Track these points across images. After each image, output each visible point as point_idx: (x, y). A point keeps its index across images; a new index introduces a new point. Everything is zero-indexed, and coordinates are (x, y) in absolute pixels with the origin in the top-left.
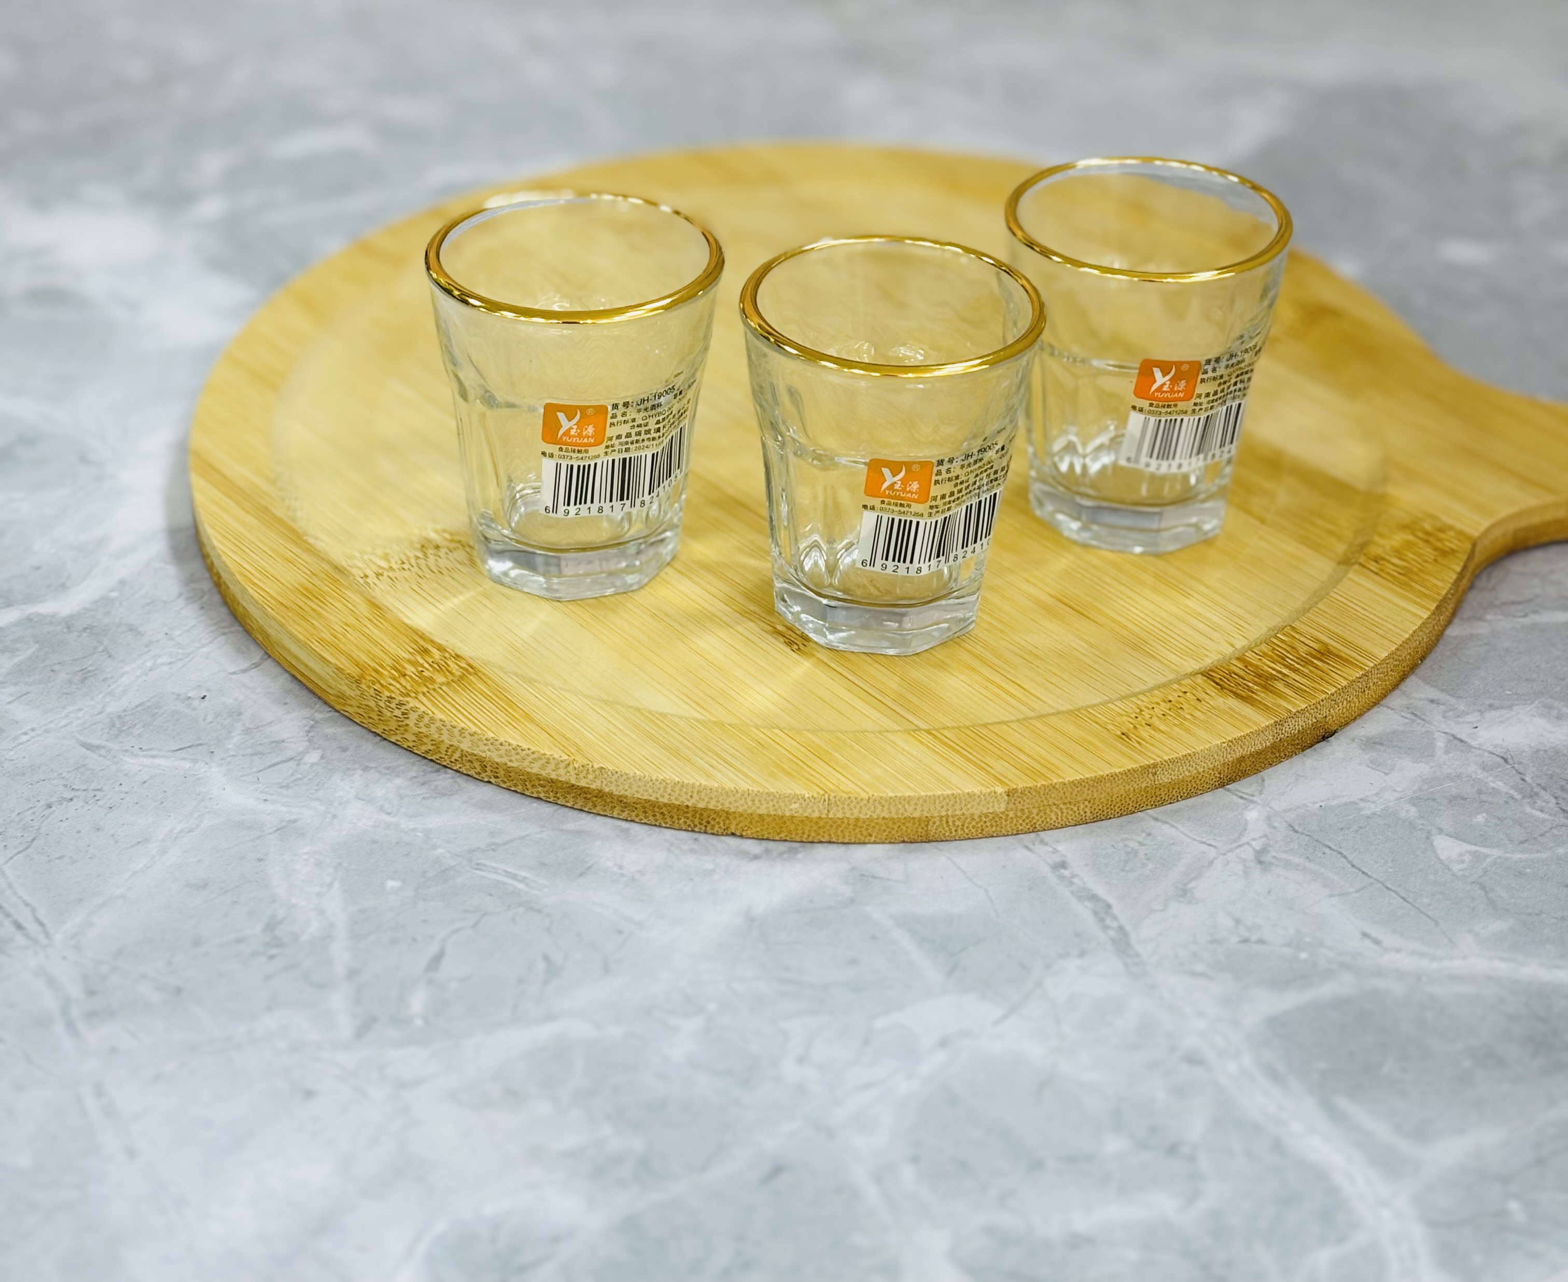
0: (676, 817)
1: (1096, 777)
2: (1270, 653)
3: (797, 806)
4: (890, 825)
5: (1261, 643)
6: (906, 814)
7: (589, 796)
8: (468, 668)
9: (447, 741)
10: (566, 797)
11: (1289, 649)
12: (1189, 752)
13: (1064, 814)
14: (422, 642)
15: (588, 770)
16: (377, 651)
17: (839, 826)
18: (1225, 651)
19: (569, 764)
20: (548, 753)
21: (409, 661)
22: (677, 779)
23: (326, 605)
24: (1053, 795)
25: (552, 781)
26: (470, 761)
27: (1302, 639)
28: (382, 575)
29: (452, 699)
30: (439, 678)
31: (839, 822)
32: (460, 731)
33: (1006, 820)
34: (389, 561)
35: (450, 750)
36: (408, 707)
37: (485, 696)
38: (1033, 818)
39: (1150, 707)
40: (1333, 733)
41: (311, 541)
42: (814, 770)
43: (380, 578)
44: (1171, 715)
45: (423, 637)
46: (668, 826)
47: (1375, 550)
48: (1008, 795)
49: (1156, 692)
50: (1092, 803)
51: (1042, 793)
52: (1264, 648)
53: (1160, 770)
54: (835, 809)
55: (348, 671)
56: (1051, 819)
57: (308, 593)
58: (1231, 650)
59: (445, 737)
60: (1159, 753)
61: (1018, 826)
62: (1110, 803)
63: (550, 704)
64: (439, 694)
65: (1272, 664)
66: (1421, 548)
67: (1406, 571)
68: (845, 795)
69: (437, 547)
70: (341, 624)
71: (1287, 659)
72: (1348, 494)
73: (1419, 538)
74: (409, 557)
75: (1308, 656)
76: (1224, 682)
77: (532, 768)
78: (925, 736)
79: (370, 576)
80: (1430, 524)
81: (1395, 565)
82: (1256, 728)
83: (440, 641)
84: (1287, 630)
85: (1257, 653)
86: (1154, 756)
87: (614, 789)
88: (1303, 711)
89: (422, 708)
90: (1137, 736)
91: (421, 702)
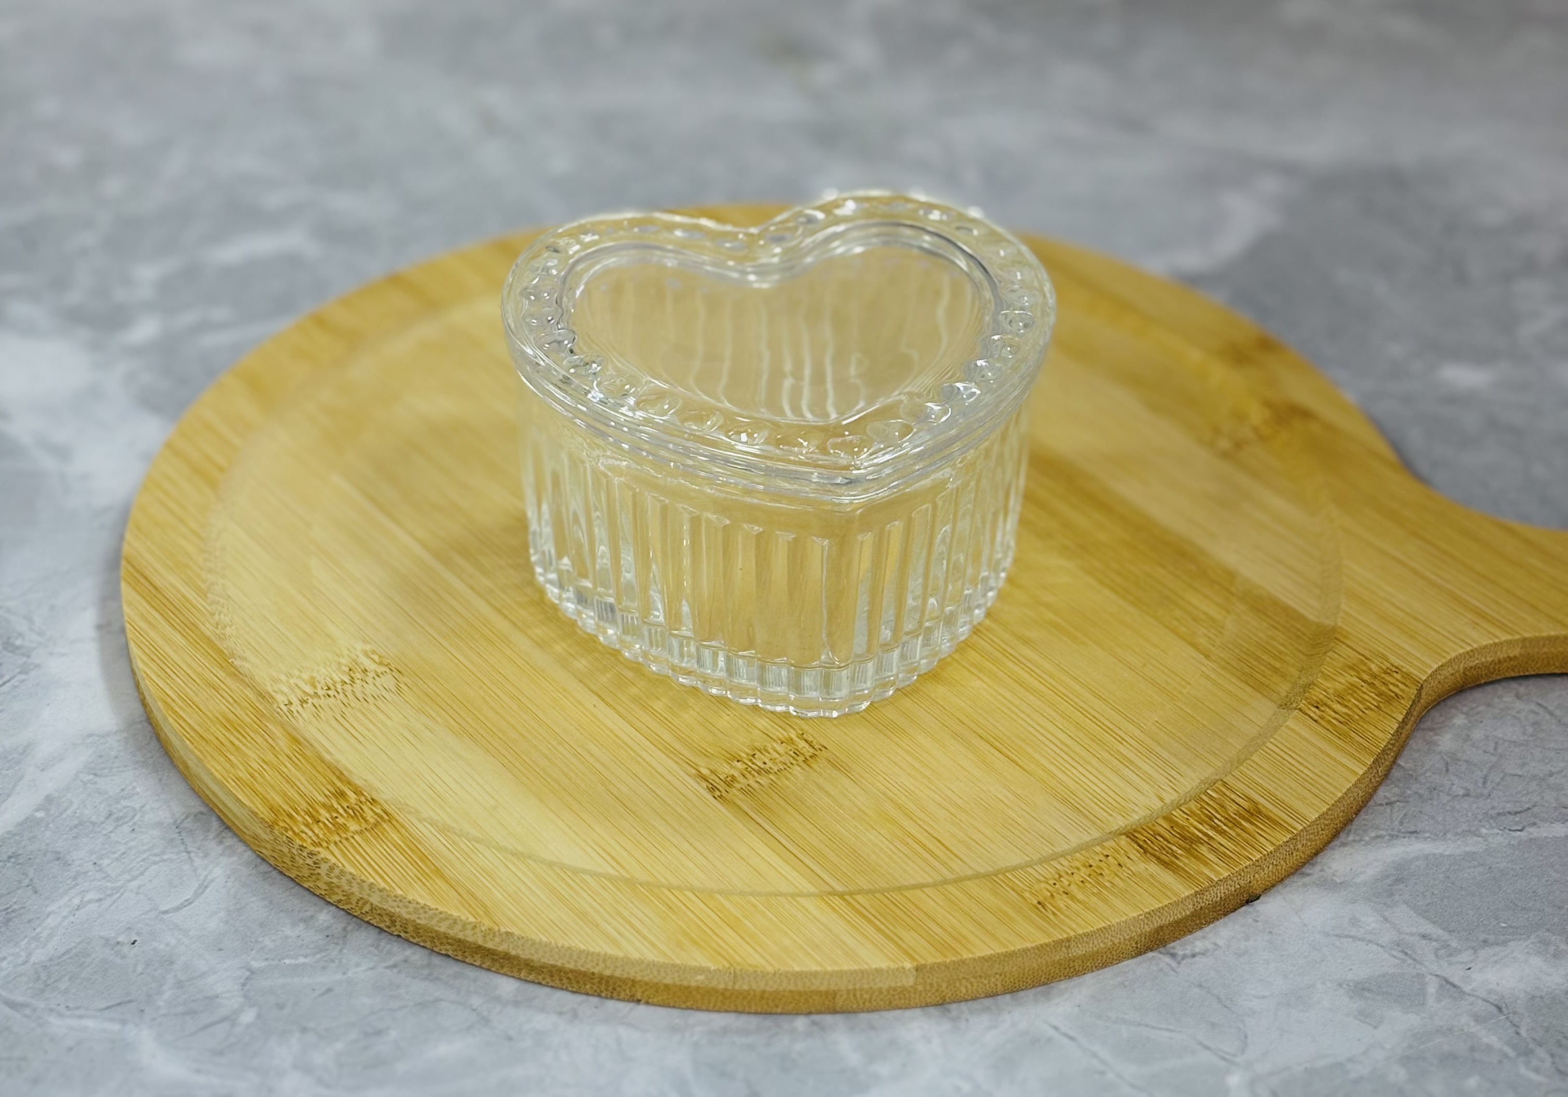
0: (582, 982)
1: (1006, 952)
2: (1198, 812)
3: (701, 979)
4: (797, 997)
5: (1190, 800)
6: (813, 988)
7: (496, 957)
8: (383, 814)
9: (357, 893)
10: (473, 957)
11: (1218, 809)
12: (1104, 925)
13: (975, 987)
14: (339, 784)
15: (495, 933)
16: (292, 793)
17: (744, 999)
18: (1153, 806)
19: (475, 927)
20: (455, 914)
21: (324, 806)
22: (583, 947)
23: (246, 740)
24: (963, 970)
25: (460, 941)
26: (379, 914)
27: (1233, 796)
28: (307, 703)
29: (363, 849)
30: (353, 826)
31: (745, 995)
32: (369, 886)
34: (315, 687)
35: (360, 903)
36: (320, 857)
37: (397, 847)
38: (942, 991)
39: (1070, 872)
40: (1258, 898)
41: (237, 663)
42: (722, 939)
43: (305, 705)
44: (1090, 883)
45: (341, 777)
46: (574, 990)
47: (1317, 694)
48: (917, 971)
49: (1078, 855)
50: (1003, 976)
51: (951, 968)
52: (1193, 806)
53: (1074, 943)
54: (740, 983)
55: (262, 816)
56: (961, 992)
57: (230, 726)
58: (1160, 804)
59: (355, 889)
60: (1074, 926)
61: (927, 998)
62: (1021, 976)
63: (460, 858)
64: (352, 844)
65: (1200, 827)
66: (1365, 693)
67: (1347, 721)
68: (751, 969)
69: (365, 671)
70: (259, 761)
71: (1216, 821)
72: (1298, 626)
73: (1363, 681)
74: (335, 682)
75: (1238, 818)
76: (1147, 844)
77: (439, 927)
78: (837, 901)
79: (294, 704)
80: (1377, 665)
81: (1335, 712)
82: (1175, 899)
83: (358, 782)
84: (1219, 785)
85: (1184, 812)
86: (1068, 930)
87: (521, 953)
88: (1225, 881)
89: (333, 862)
90: (1054, 908)
91: (331, 853)
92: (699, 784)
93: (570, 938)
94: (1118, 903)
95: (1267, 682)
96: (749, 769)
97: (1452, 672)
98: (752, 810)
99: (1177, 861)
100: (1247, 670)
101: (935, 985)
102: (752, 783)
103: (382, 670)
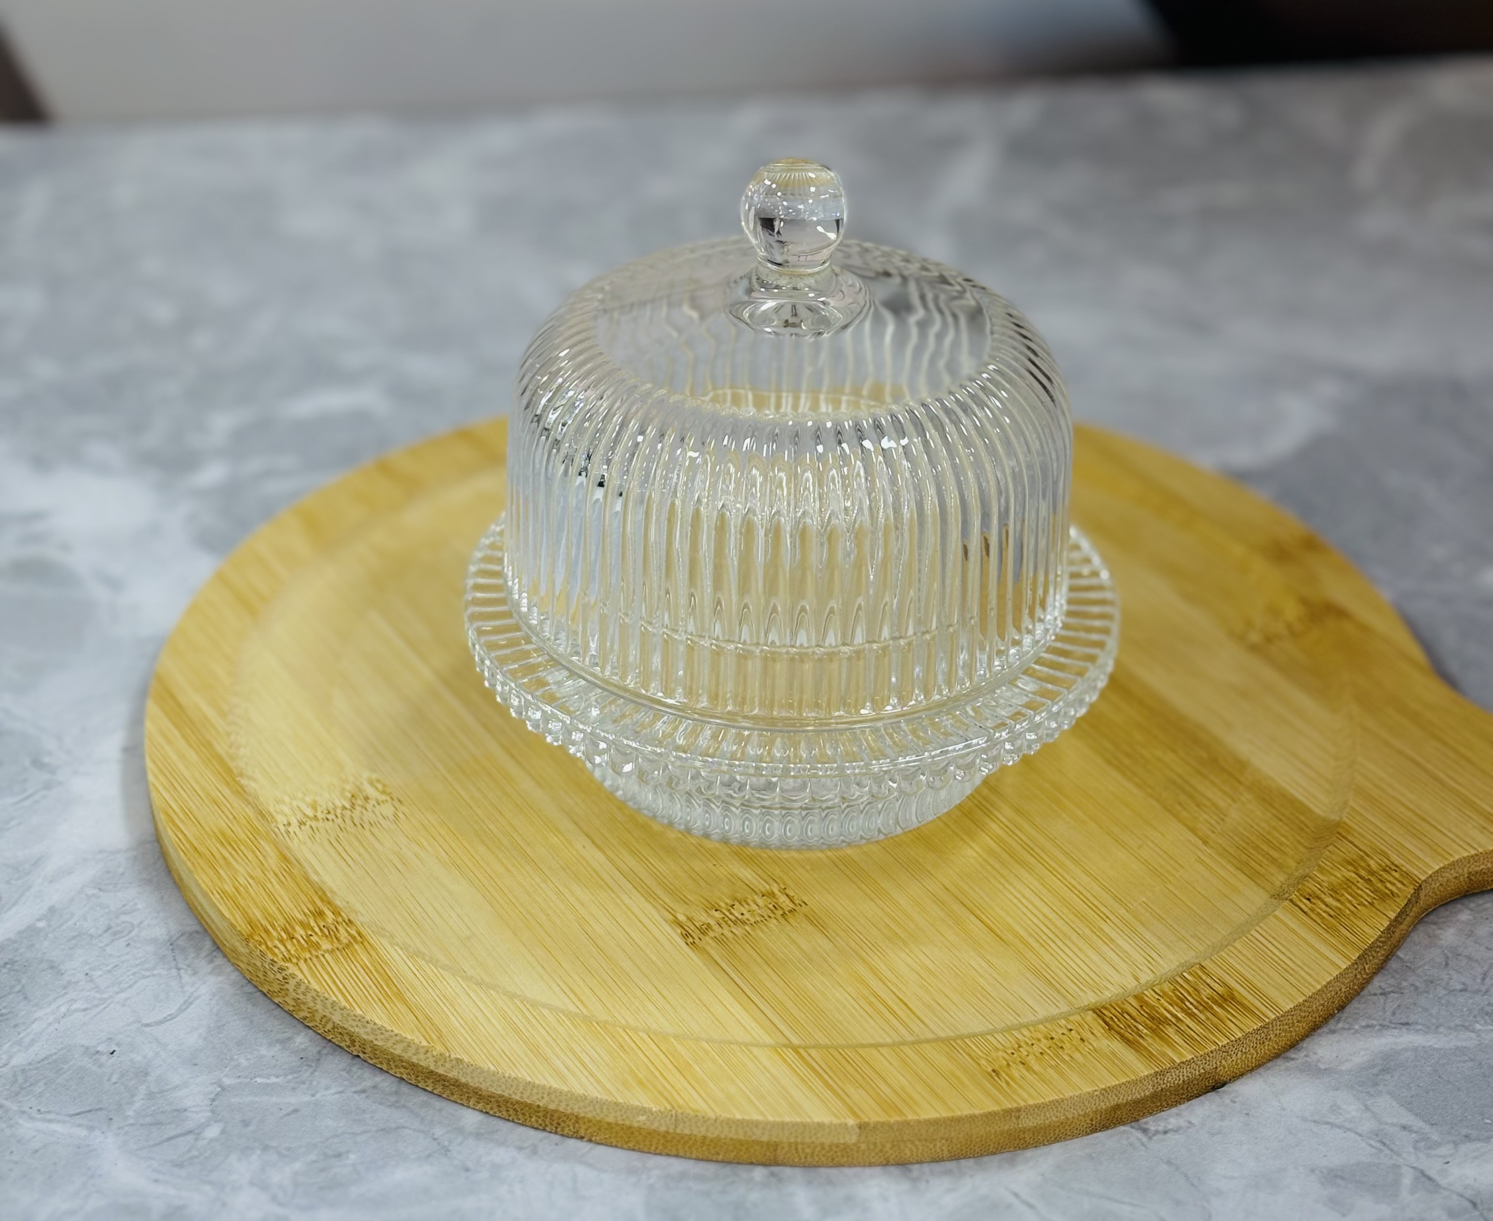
0: (527, 1113)
1: (953, 1117)
2: (1171, 993)
3: (643, 1118)
4: (738, 1144)
5: (1165, 981)
6: (754, 1138)
7: (446, 1084)
8: (357, 935)
9: (320, 1011)
10: (425, 1081)
11: (1191, 989)
12: (1056, 1097)
13: (920, 1151)
14: (320, 903)
15: (445, 1059)
16: (273, 909)
17: (686, 1143)
18: (1127, 983)
19: (428, 1050)
20: (409, 1037)
21: (301, 924)
22: (529, 1079)
23: (238, 854)
24: (907, 1132)
25: (413, 1065)
26: (340, 1033)
27: (1209, 981)
28: (305, 824)
29: (331, 968)
30: (326, 945)
31: (686, 1139)
32: (333, 1003)
33: (858, 1152)
34: (316, 810)
35: (324, 1020)
36: (288, 972)
37: (365, 969)
38: (886, 1152)
39: (1030, 1043)
40: (1224, 1084)
41: (244, 782)
42: (668, 1080)
44: (1049, 1055)
45: (323, 896)
46: (520, 1121)
47: (1311, 886)
48: (860, 1128)
49: (1041, 1026)
50: (949, 1140)
51: (895, 1127)
52: (1167, 987)
53: (1024, 1114)
54: (682, 1125)
55: (240, 927)
56: (905, 1154)
57: (224, 839)
58: (1134, 982)
59: (319, 1007)
60: (1025, 1095)
61: (871, 1158)
62: (969, 1142)
63: (426, 983)
64: (321, 963)
65: (1171, 1008)
66: (1358, 888)
67: (1337, 915)
68: (692, 1113)
69: (367, 798)
70: (247, 875)
71: (1188, 1004)
72: (1302, 818)
73: (1360, 877)
74: (336, 806)
75: (1211, 1002)
76: (1114, 1021)
77: (395, 1048)
78: (790, 1055)
79: (293, 825)
80: (1377, 862)
81: (1327, 906)
82: (1133, 1077)
83: (338, 902)
84: (1196, 969)
85: (1156, 992)
86: (1019, 1099)
87: (470, 1081)
88: (1188, 1063)
89: (300, 976)
90: (1008, 1075)
91: (300, 969)
92: (673, 929)
93: (518, 1069)
94: (1075, 1078)
95: (1263, 871)
97: (1455, 875)
98: (721, 958)
99: (1141, 1041)
100: (1244, 857)
101: (879, 1145)
102: (726, 932)
103: (383, 797)
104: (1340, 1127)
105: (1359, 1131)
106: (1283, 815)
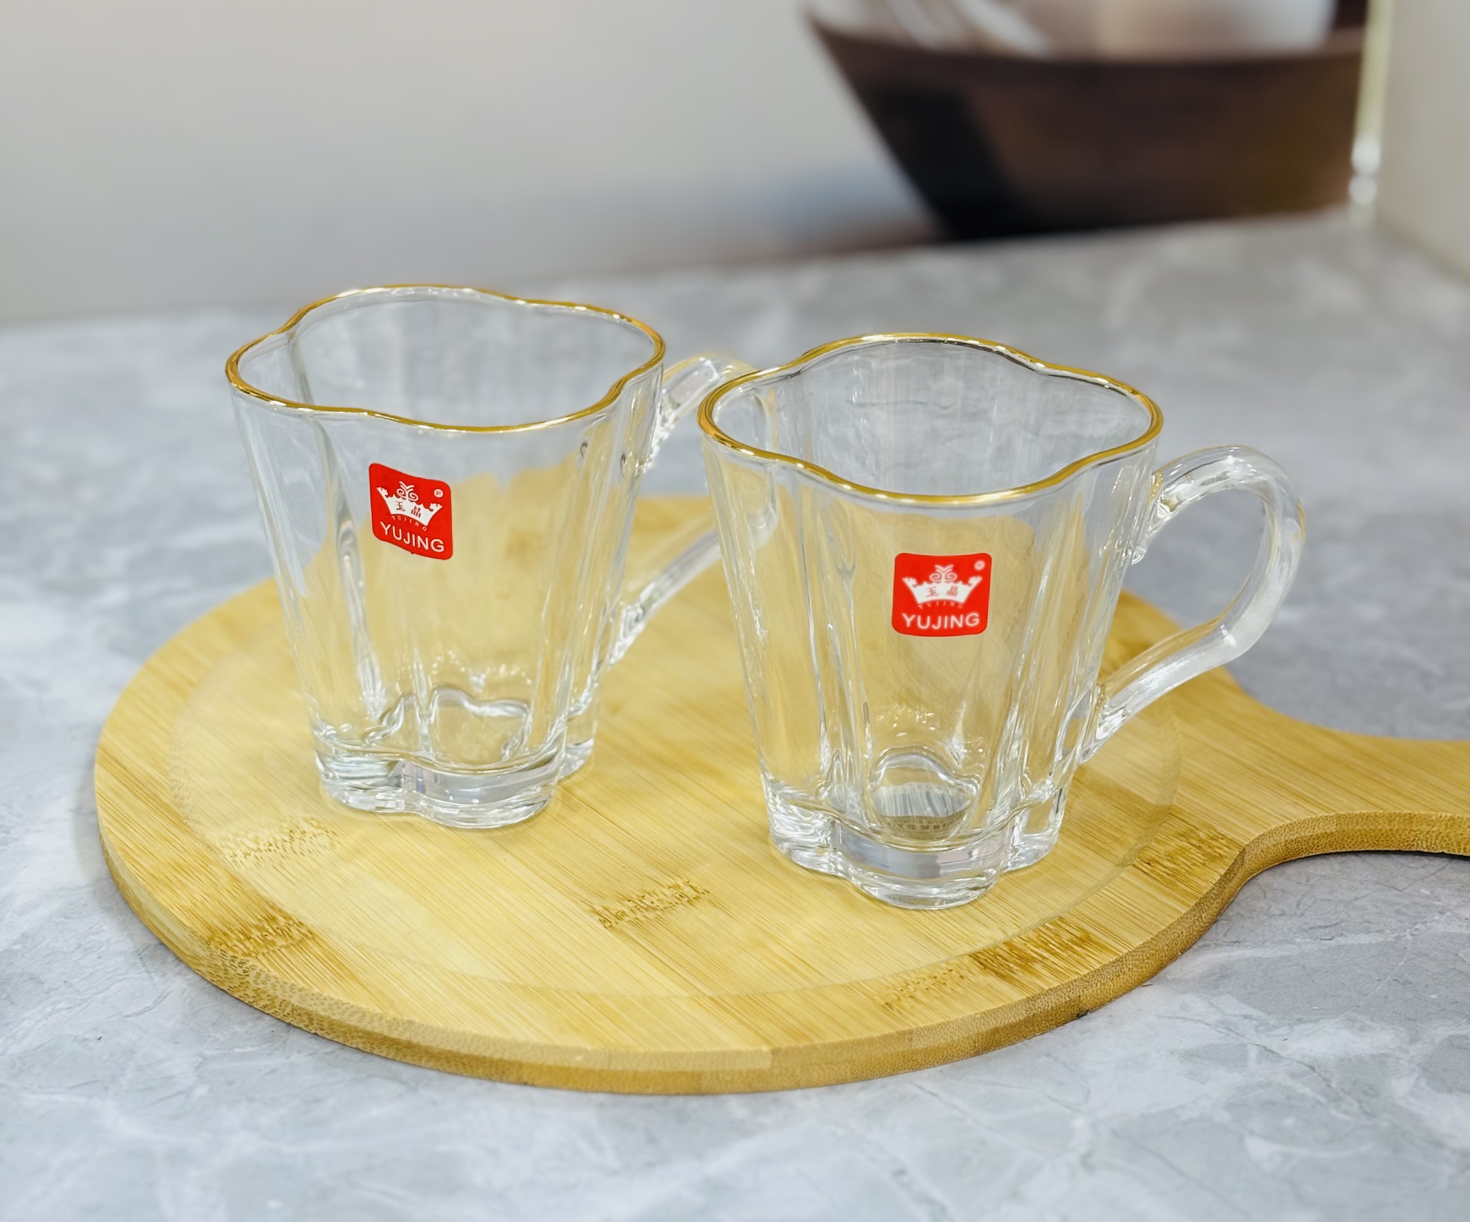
0: (474, 1065)
1: (854, 1040)
2: (1035, 939)
3: (580, 1059)
4: (666, 1077)
5: (1030, 932)
6: (680, 1068)
7: (400, 1047)
8: (308, 934)
9: (280, 996)
10: (380, 1048)
11: (1052, 935)
12: (943, 1020)
13: (826, 1074)
14: (270, 911)
15: (398, 1023)
16: (229, 917)
17: (619, 1079)
18: (996, 936)
19: (381, 1018)
20: (364, 1006)
21: (256, 927)
22: (475, 1032)
23: (192, 878)
24: (815, 1056)
26: (299, 1015)
27: (1067, 928)
28: (249, 855)
29: (288, 959)
30: (280, 942)
31: (619, 1075)
32: (291, 987)
33: (772, 1077)
34: (259, 844)
35: (283, 1005)
36: (248, 965)
37: (318, 958)
38: (797, 1076)
39: (916, 982)
40: (1088, 1014)
41: (191, 824)
42: (601, 1028)
44: (934, 990)
45: (272, 906)
46: (468, 1075)
47: (1151, 854)
48: (773, 1054)
49: (925, 970)
50: (852, 1063)
51: (804, 1053)
52: (1032, 935)
53: (916, 1036)
54: (615, 1063)
55: (200, 934)
56: (813, 1076)
57: (176, 866)
58: (1003, 935)
59: (279, 992)
60: (916, 1021)
61: (783, 1083)
62: (869, 1064)
63: (374, 967)
64: (278, 955)
65: (1036, 950)
66: (1192, 853)
67: (1175, 874)
68: (623, 1051)
69: (304, 833)
70: (204, 895)
71: (1051, 945)
72: (1138, 806)
73: (1192, 845)
74: (276, 840)
75: (1070, 944)
76: (989, 963)
77: (351, 1021)
79: (238, 856)
80: (1205, 834)
81: (1165, 867)
82: (1009, 1002)
83: (288, 910)
84: (1056, 921)
85: (1023, 939)
86: (911, 1024)
87: (421, 1041)
88: (1056, 990)
89: (260, 966)
90: (899, 1006)
91: (260, 962)
92: (592, 916)
93: (463, 1025)
95: (1107, 848)
96: (638, 907)
97: (1274, 843)
98: (638, 937)
99: (1014, 975)
100: (1090, 838)
101: (790, 1070)
102: (639, 916)
103: (319, 831)
104: (1191, 1020)
105: (1207, 1021)
106: (1121, 805)
